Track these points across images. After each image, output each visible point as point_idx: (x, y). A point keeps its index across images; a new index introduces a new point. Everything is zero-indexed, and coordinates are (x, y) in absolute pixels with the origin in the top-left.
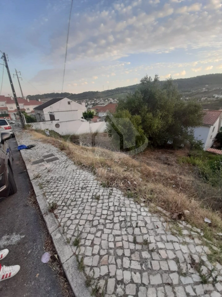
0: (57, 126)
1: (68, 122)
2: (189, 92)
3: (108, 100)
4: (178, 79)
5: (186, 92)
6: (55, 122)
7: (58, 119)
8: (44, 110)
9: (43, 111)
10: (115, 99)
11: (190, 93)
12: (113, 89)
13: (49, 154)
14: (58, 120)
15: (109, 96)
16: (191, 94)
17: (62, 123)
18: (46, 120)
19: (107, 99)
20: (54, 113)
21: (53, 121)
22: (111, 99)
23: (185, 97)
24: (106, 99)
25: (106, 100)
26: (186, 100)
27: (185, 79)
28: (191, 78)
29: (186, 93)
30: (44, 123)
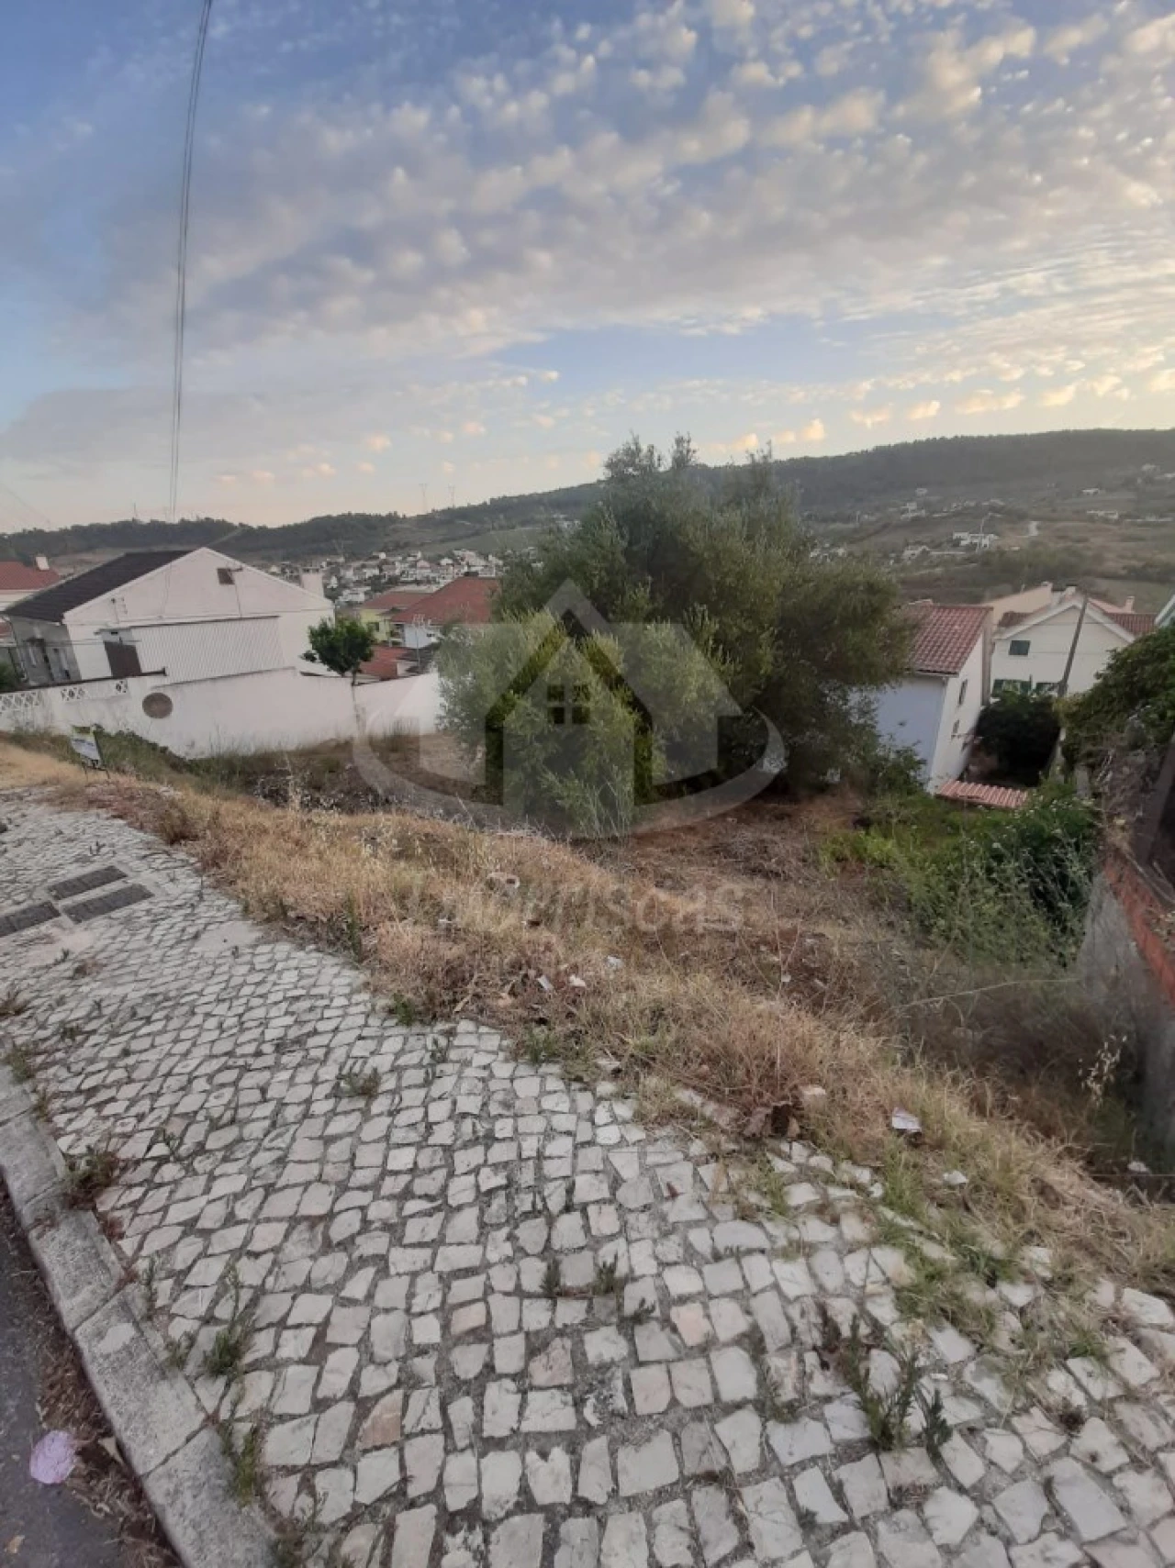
0: (157, 705)
1: (220, 684)
2: (848, 519)
3: (457, 562)
4: (792, 460)
5: (834, 521)
6: (139, 688)
7: (158, 668)
8: (70, 617)
9: (64, 627)
10: (491, 558)
11: (851, 526)
12: (476, 502)
13: (90, 869)
14: (163, 672)
15: (461, 538)
16: (855, 531)
17: (186, 689)
18: (83, 678)
19: (451, 556)
20: (135, 634)
21: (131, 681)
22: (470, 556)
23: (833, 545)
24: (442, 557)
25: (445, 561)
26: (834, 556)
27: (825, 461)
28: (849, 457)
29: (833, 526)
30: (72, 694)
